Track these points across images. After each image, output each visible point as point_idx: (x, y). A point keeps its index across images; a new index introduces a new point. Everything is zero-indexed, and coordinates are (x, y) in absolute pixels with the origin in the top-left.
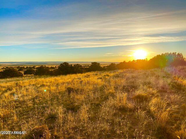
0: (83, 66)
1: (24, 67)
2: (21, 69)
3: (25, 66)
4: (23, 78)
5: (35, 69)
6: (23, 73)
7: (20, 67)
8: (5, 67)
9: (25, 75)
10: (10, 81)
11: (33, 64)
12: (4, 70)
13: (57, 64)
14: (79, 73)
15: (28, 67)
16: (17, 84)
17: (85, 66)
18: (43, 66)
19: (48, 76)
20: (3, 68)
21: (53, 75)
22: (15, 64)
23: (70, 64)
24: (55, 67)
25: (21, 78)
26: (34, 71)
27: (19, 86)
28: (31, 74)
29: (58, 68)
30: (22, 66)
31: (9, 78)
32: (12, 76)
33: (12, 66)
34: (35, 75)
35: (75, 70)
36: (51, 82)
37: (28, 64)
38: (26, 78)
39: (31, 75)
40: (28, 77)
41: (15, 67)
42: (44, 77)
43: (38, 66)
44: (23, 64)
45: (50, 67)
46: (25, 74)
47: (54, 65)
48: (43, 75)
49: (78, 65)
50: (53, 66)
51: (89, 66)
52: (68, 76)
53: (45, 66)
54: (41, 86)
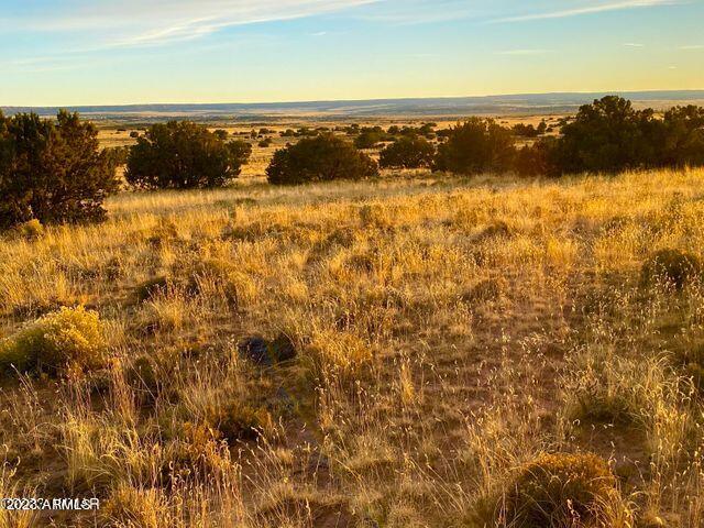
1: (377, 129)
2: (366, 138)
3: (383, 122)
4: (382, 185)
5: (431, 137)
6: (376, 158)
7: (361, 126)
8: (295, 126)
9: (386, 172)
10: (331, 200)
11: (423, 111)
12: (294, 142)
13: (551, 111)
15: (400, 126)
16: (364, 213)
18: (474, 120)
19: (506, 178)
20: (289, 133)
21: (533, 175)
22: (339, 112)
23: (637, 106)
24: (542, 125)
25: (372, 187)
26: (430, 148)
27: (379, 225)
28: (414, 165)
29: (556, 133)
30: (367, 121)
31: (316, 182)
32: (329, 176)
33: (324, 124)
34: (434, 169)
35: (671, 144)
36: (537, 212)
37: (399, 111)
38: (394, 185)
39: (414, 171)
40: (404, 183)
41: (337, 129)
42: (489, 182)
43: (453, 125)
44: (374, 113)
45: (511, 124)
46: (384, 163)
47: (531, 113)
48: (480, 173)
49: (690, 109)
50: (526, 123)
53: (490, 121)
54: (490, 232)
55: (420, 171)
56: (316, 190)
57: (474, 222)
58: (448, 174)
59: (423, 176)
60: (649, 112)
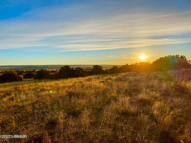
0: (84, 69)
1: (23, 71)
2: (20, 73)
4: (23, 82)
5: (35, 73)
6: (22, 77)
7: (20, 70)
8: (4, 71)
9: (25, 79)
10: (9, 86)
11: (33, 68)
12: (3, 74)
13: (58, 68)
14: (80, 76)
15: (28, 70)
16: (16, 88)
17: (87, 69)
18: (42, 69)
19: (48, 80)
20: (2, 72)
21: (53, 79)
22: (15, 68)
23: (71, 67)
24: (56, 70)
25: (20, 83)
26: (34, 75)
27: (19, 90)
29: (58, 72)
31: (7, 82)
32: (11, 81)
33: (11, 70)
34: (34, 78)
35: (77, 74)
36: (51, 86)
37: (28, 68)
38: (25, 82)
39: (30, 79)
40: (27, 82)
41: (14, 71)
42: (45, 81)
43: (38, 70)
44: (23, 68)
45: (50, 70)
47: (54, 68)
48: (44, 79)
49: (79, 68)
50: (53, 70)
51: (91, 69)
52: (69, 80)
53: (45, 69)
54: (41, 90)
55: (32, 79)
56: (7, 84)
57: (38, 89)
58: (37, 79)
59: (32, 80)
60: (73, 68)
